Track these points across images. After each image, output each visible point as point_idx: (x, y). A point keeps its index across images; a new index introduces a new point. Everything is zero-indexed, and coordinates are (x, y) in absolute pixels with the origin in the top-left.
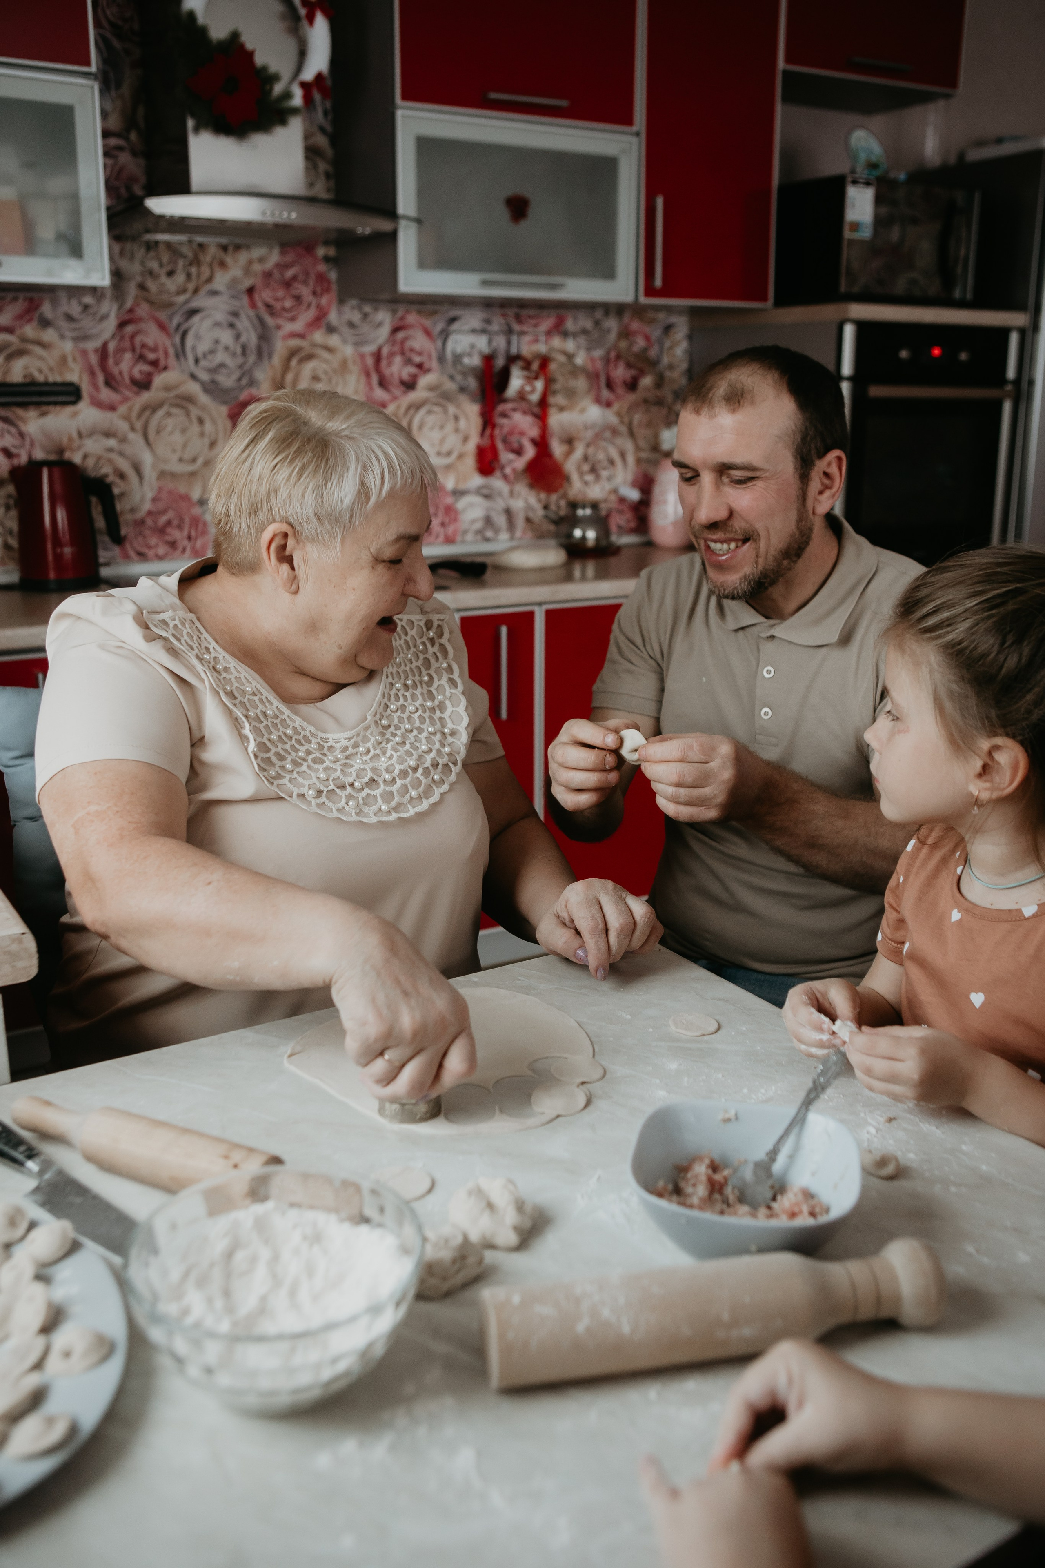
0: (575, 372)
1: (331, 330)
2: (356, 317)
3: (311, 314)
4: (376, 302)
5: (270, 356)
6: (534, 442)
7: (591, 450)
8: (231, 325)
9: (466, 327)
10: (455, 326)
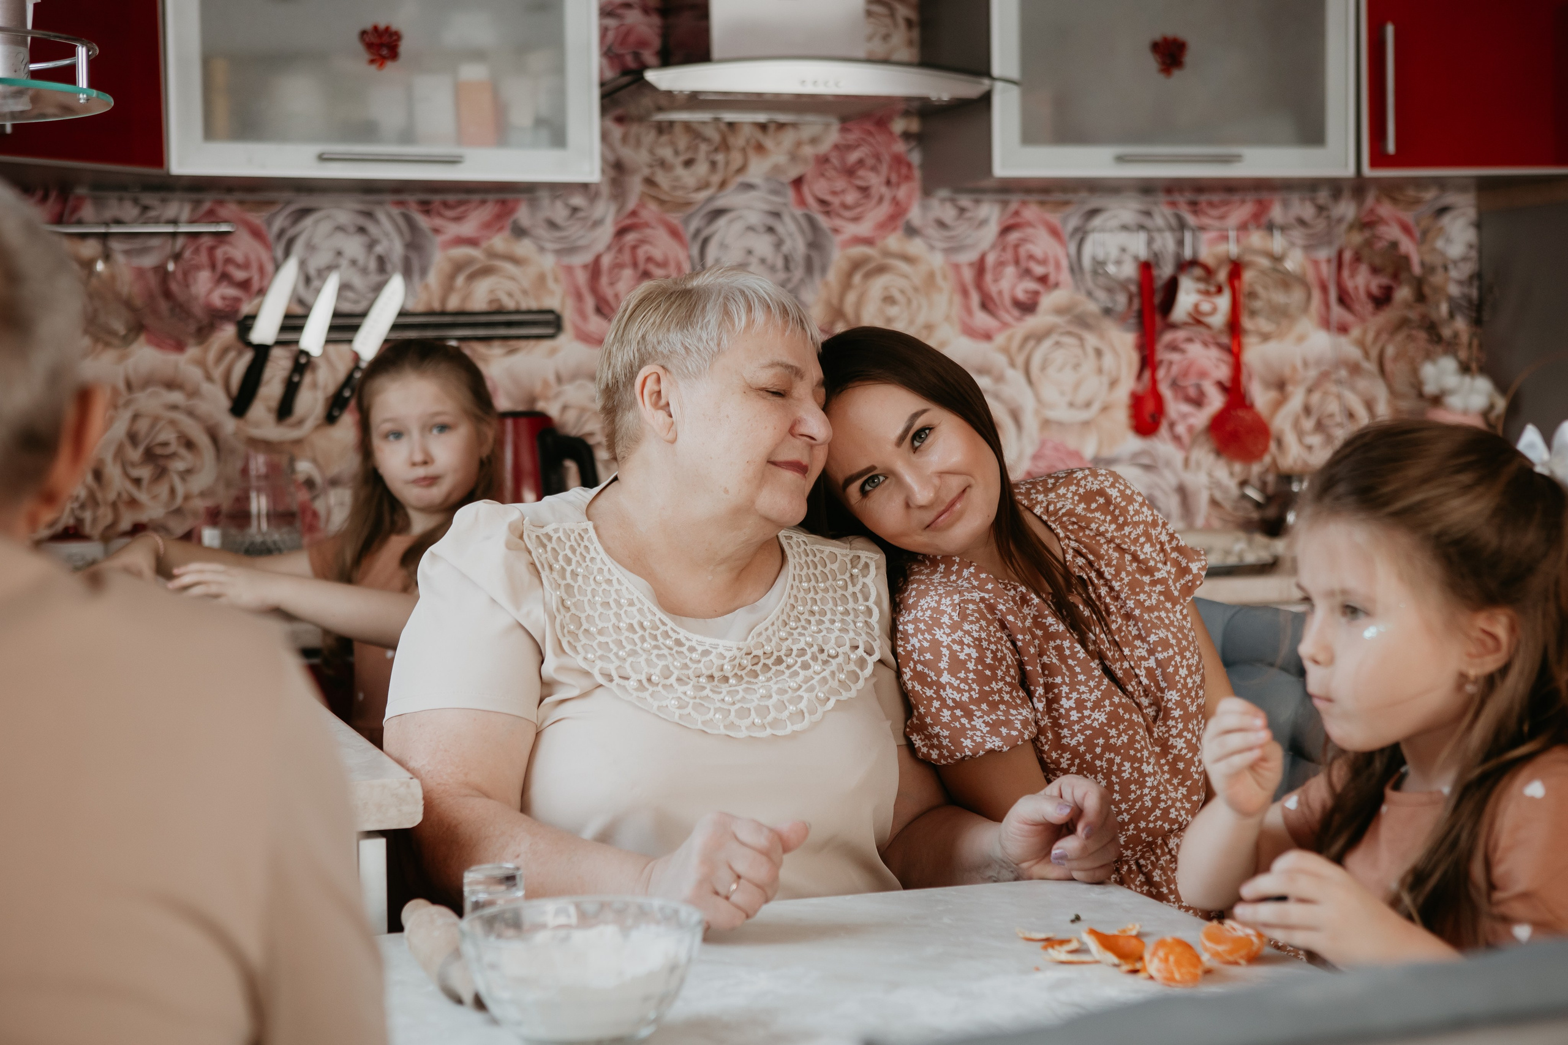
0: (1286, 281)
1: (911, 231)
2: (948, 213)
3: (884, 210)
4: (978, 192)
5: (824, 270)
6: (1220, 385)
7: (1315, 398)
8: (771, 230)
9: (1114, 223)
10: (1097, 221)
